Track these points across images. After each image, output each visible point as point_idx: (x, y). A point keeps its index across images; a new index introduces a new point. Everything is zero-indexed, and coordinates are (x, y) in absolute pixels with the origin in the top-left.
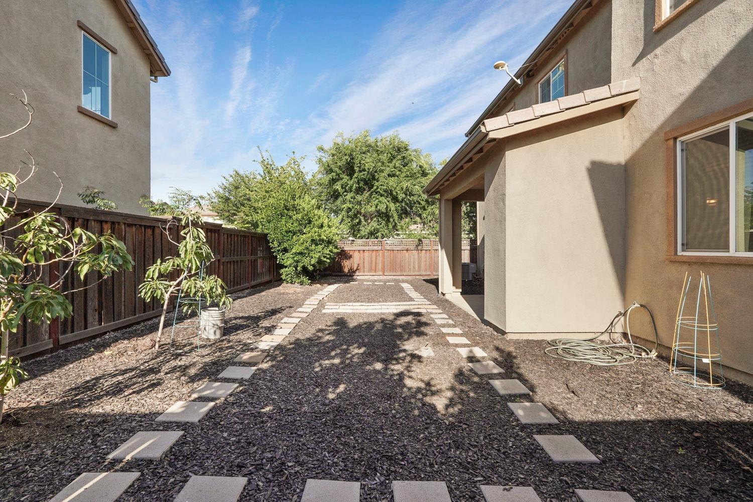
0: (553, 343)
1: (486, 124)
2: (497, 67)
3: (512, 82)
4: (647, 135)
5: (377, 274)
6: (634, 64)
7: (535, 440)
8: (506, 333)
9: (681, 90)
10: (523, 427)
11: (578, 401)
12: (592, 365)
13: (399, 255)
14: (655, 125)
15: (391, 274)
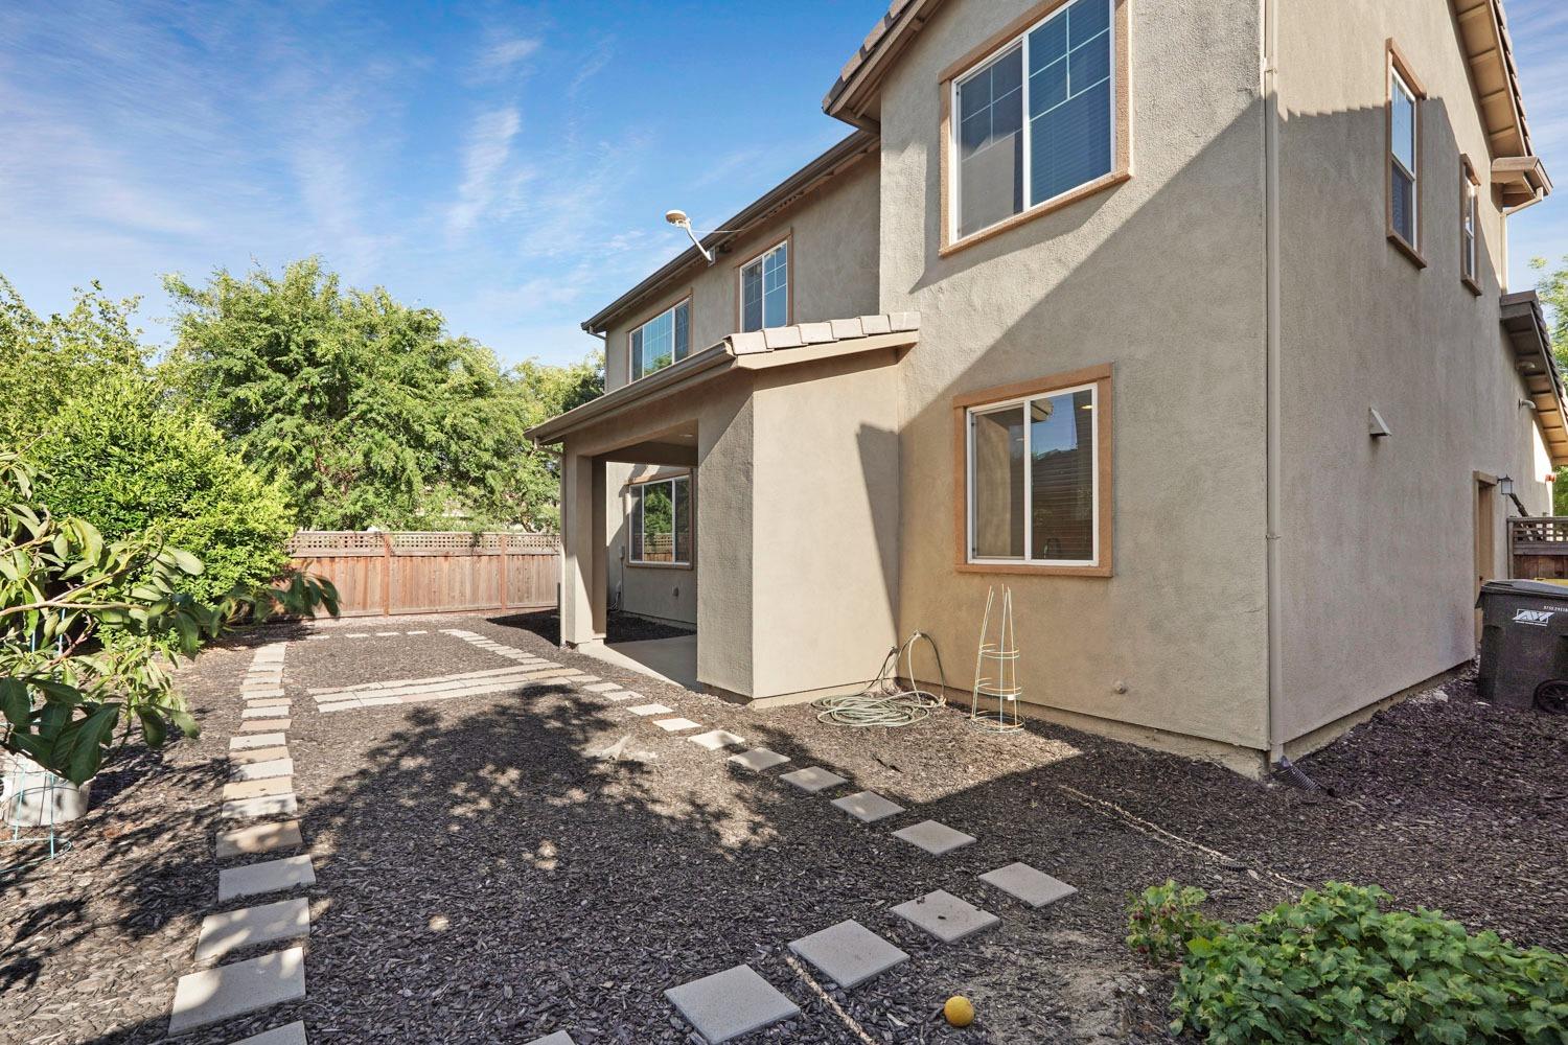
0: (819, 705)
1: (733, 339)
2: (671, 219)
3: (694, 253)
4: (930, 397)
5: (370, 612)
6: (912, 292)
7: (897, 838)
8: (751, 699)
9: (973, 345)
10: (873, 826)
11: (905, 777)
12: (888, 728)
13: (426, 567)
14: (941, 385)
15: (402, 611)
